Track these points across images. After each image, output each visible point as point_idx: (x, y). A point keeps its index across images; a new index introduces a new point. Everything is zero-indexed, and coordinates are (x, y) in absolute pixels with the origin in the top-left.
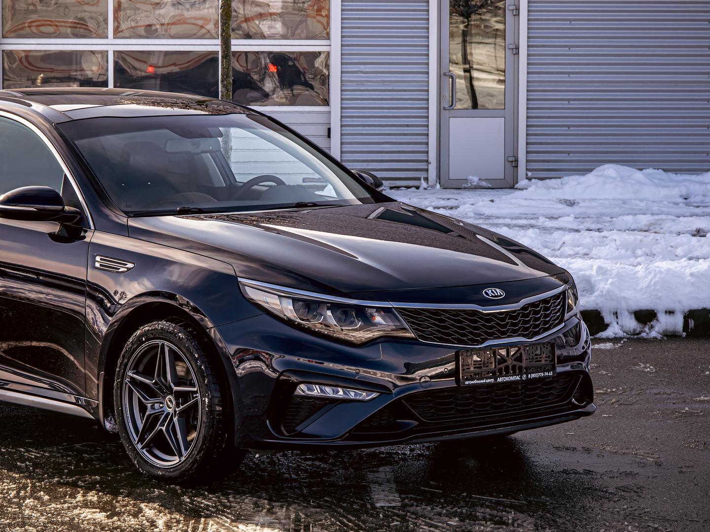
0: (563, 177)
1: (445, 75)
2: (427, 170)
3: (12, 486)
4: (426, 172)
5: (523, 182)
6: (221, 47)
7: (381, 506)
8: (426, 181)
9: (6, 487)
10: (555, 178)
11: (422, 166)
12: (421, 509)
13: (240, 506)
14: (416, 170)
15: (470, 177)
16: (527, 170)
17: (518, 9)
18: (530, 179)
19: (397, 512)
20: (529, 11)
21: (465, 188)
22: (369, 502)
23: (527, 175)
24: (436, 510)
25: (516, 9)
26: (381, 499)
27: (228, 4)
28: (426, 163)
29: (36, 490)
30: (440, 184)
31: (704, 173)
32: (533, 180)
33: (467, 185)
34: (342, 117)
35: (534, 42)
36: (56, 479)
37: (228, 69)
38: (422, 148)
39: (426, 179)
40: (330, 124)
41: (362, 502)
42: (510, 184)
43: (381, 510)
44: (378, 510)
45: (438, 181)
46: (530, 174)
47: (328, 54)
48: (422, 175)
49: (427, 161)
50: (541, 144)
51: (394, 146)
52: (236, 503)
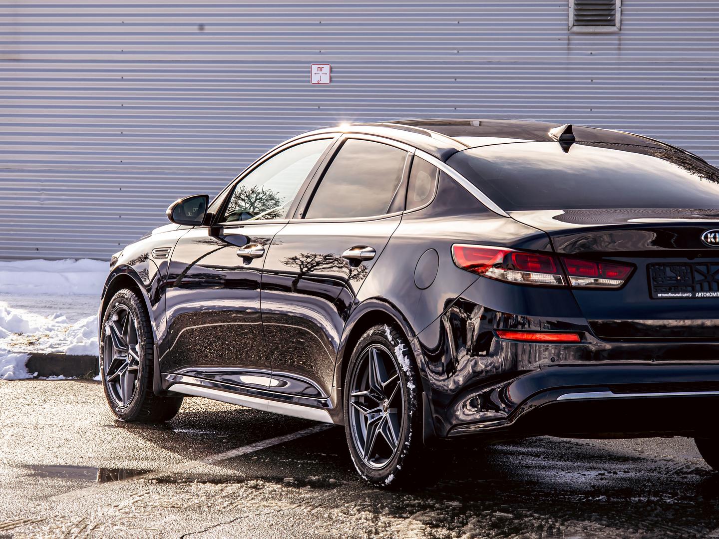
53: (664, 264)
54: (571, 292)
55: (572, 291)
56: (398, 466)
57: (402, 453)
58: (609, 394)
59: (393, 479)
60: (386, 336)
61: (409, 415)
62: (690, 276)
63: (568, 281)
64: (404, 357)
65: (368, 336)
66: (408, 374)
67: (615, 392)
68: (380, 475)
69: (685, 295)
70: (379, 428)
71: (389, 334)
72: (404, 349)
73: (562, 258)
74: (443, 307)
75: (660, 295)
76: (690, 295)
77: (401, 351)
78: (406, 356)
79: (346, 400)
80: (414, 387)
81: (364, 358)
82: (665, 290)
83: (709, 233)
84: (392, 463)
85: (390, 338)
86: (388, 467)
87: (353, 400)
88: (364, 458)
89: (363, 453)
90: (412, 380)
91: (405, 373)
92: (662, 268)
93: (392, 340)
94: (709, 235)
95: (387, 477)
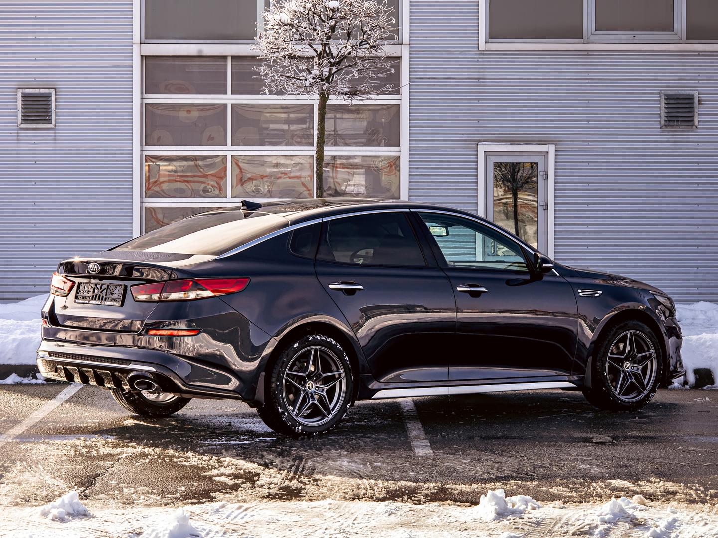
20: (556, 176)
25: (546, 175)
31: (695, 304)
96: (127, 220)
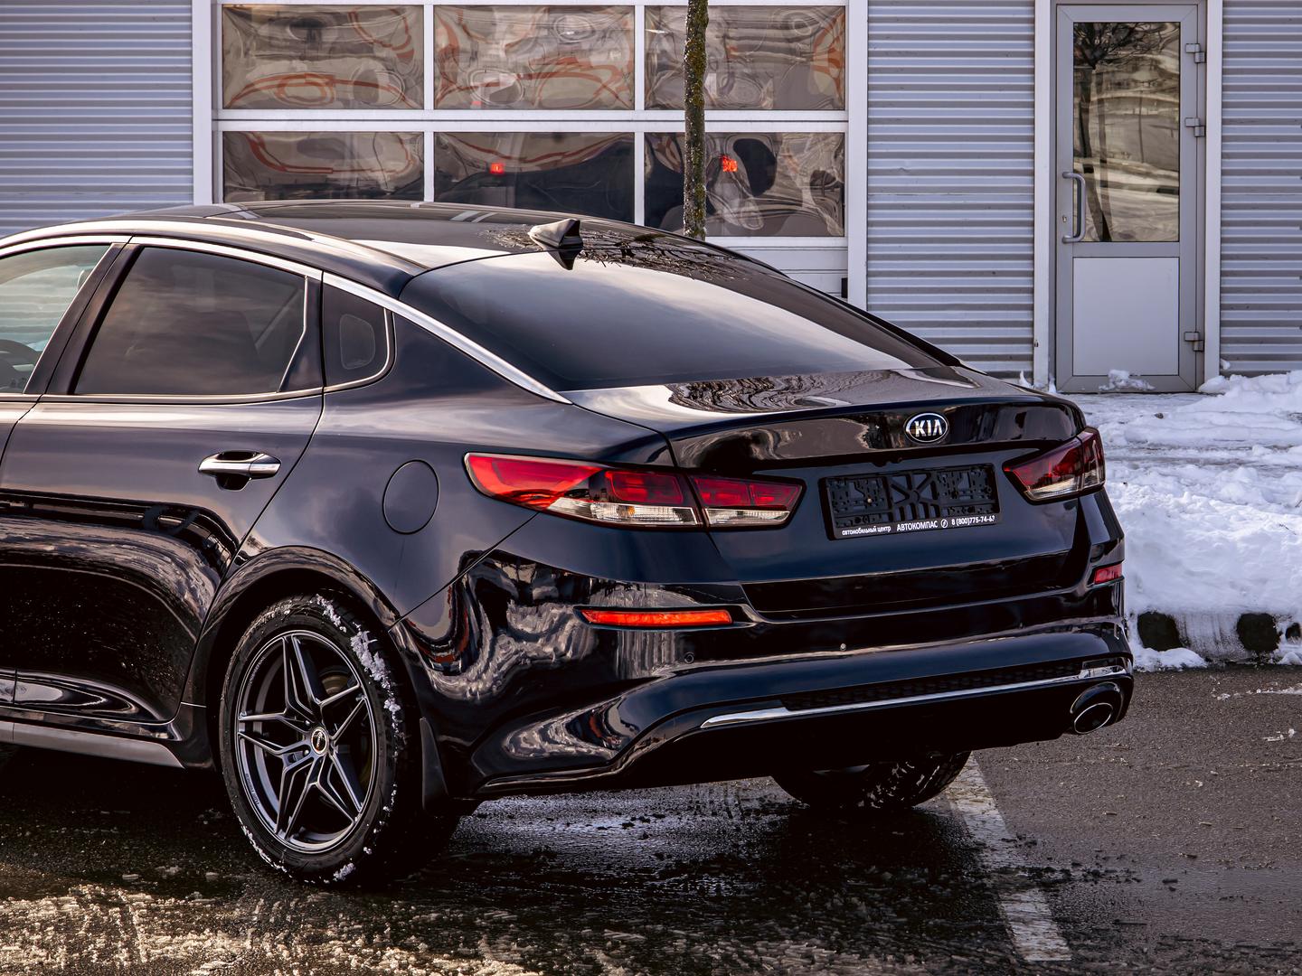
0: (1289, 372)
1: (1065, 176)
2: (1031, 358)
3: (356, 927)
4: (1029, 362)
5: (1213, 382)
6: (686, 125)
7: (1037, 962)
8: (1030, 380)
9: (346, 929)
10: (1275, 373)
11: (1023, 350)
12: (1110, 965)
13: (780, 960)
14: (1011, 358)
15: (1114, 372)
16: (1221, 357)
17: (1204, 51)
18: (1226, 375)
19: (1066, 970)
20: (1224, 55)
21: (1104, 393)
22: (1013, 954)
23: (1221, 367)
24: (1136, 968)
25: (1201, 52)
26: (1033, 949)
27: (699, 45)
28: (1029, 346)
29: (402, 934)
30: (1055, 384)
32: (1233, 377)
33: (1108, 386)
34: (869, 258)
35: (1234, 114)
36: (434, 915)
37: (699, 165)
38: (1022, 316)
39: (1030, 375)
40: (847, 270)
41: (1000, 954)
42: (1189, 385)
43: (1037, 968)
44: (1031, 968)
45: (1053, 379)
46: (1227, 365)
47: (842, 136)
48: (1022, 367)
49: (1031, 341)
50: (1248, 307)
51: (967, 312)
52: (770, 956)
53: (846, 479)
54: (709, 536)
55: (711, 534)
56: (365, 849)
57: (375, 824)
58: (781, 713)
59: (353, 872)
60: (328, 617)
61: (390, 760)
62: (884, 495)
63: (702, 517)
64: (373, 655)
65: (279, 614)
66: (384, 686)
67: (790, 709)
68: (321, 863)
69: (881, 529)
70: (313, 778)
71: (332, 613)
72: (370, 640)
73: (692, 477)
74: (458, 566)
75: (845, 533)
76: (888, 529)
77: (365, 645)
78: (377, 654)
79: (225, 728)
80: (398, 708)
81: (268, 654)
82: (849, 522)
83: (916, 420)
84: (350, 842)
85: (336, 620)
86: (340, 850)
87: (241, 729)
88: (277, 833)
89: (275, 826)
90: (394, 696)
91: (378, 684)
92: (843, 484)
93: (342, 624)
94: (917, 423)
95: (338, 867)
96: (180, 164)
